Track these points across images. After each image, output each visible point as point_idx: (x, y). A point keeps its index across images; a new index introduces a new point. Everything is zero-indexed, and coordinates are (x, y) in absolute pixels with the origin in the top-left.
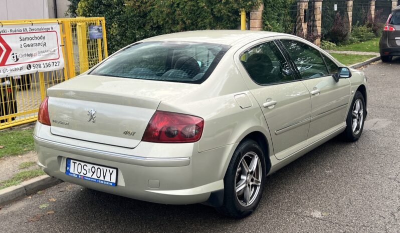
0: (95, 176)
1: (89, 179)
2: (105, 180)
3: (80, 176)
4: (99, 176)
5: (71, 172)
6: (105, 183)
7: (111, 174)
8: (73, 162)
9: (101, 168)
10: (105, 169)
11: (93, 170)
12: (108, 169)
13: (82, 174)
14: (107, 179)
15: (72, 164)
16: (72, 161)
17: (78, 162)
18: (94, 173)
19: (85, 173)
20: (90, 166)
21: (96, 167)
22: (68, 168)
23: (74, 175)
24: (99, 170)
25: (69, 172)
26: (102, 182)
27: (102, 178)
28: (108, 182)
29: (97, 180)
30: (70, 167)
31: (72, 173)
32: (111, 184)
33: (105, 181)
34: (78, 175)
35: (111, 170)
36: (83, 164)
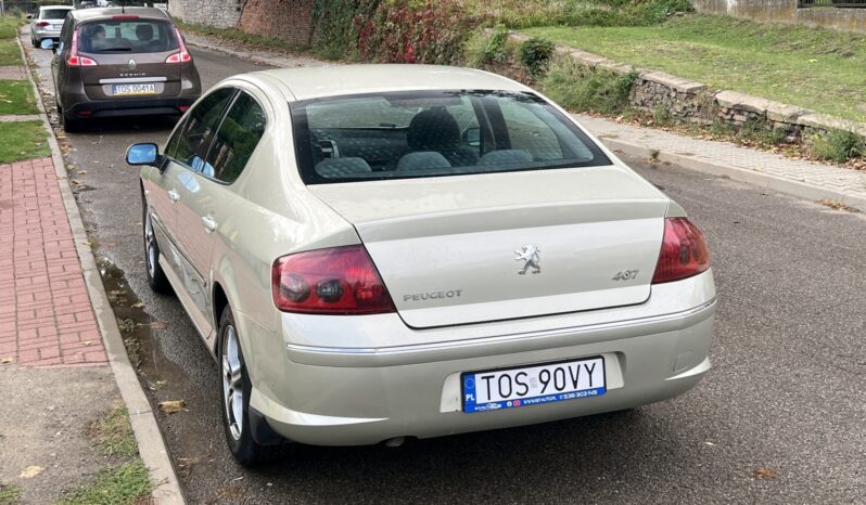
0: (551, 390)
1: (537, 401)
2: (578, 389)
3: (510, 404)
4: (560, 385)
5: (478, 402)
6: (579, 395)
7: (590, 373)
8: (483, 378)
9: (565, 366)
10: (574, 365)
11: (545, 377)
12: (582, 363)
13: (514, 396)
14: (583, 384)
15: (479, 383)
16: (478, 377)
17: (498, 374)
18: (546, 383)
19: (522, 389)
20: (534, 372)
21: (551, 369)
22: (468, 396)
23: (493, 406)
24: (559, 373)
25: (474, 404)
26: (572, 396)
27: (569, 387)
28: (587, 390)
29: (557, 396)
30: (473, 392)
31: (485, 405)
32: (595, 392)
33: (579, 391)
34: (504, 404)
35: (590, 363)
36: (512, 373)
